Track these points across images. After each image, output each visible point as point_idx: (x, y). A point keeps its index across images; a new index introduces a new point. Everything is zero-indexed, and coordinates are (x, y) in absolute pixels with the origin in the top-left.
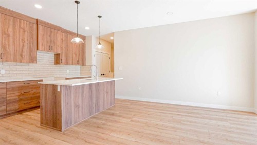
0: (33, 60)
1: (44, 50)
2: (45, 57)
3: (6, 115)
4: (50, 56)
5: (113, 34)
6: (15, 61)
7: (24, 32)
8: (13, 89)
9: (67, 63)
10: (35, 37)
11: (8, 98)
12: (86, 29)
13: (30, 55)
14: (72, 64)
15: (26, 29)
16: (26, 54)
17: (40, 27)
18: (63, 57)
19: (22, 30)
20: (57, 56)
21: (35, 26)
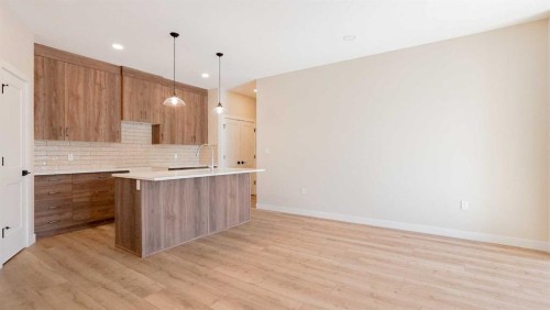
0: (114, 137)
1: (132, 119)
2: (136, 132)
3: (72, 227)
4: (145, 130)
5: (254, 84)
6: (87, 139)
7: (101, 89)
8: (82, 186)
9: (173, 142)
10: (118, 98)
11: (74, 201)
12: (204, 78)
13: (111, 128)
14: (183, 143)
15: (103, 86)
16: (103, 127)
17: (127, 80)
18: (165, 132)
19: (97, 87)
20: (156, 128)
21: (118, 79)
